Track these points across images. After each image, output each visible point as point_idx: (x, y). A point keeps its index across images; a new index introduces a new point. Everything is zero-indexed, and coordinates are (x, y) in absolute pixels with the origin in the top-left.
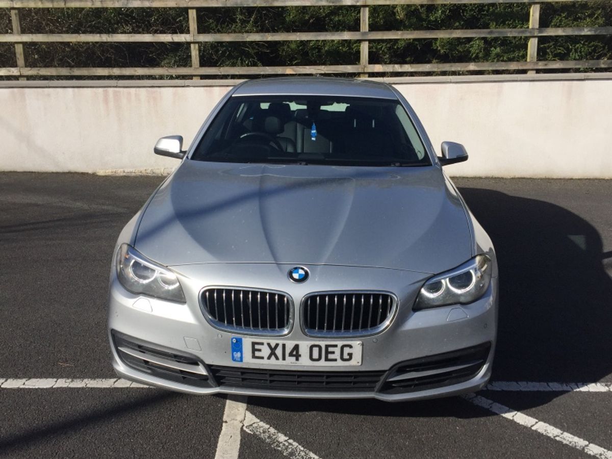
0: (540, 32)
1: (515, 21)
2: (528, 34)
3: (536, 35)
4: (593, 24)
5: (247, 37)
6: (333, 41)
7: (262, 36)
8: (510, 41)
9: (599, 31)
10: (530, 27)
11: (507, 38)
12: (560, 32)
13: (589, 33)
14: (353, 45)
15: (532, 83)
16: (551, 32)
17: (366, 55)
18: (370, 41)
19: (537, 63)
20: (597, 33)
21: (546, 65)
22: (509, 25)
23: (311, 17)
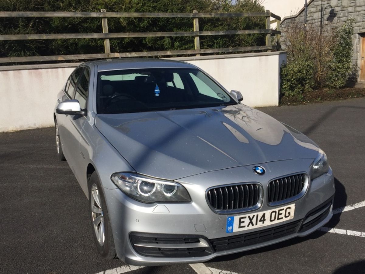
0: (200, 34)
1: (186, 27)
2: (194, 35)
3: (198, 35)
4: (223, 29)
5: (29, 37)
6: (84, 39)
7: (39, 36)
8: (184, 38)
9: (227, 33)
10: (195, 30)
11: (183, 37)
12: (209, 33)
13: (223, 34)
14: (97, 41)
15: (200, 61)
16: (205, 33)
17: (108, 47)
18: (111, 39)
19: (201, 50)
20: (226, 34)
21: (205, 51)
22: (183, 29)
23: (69, 24)
